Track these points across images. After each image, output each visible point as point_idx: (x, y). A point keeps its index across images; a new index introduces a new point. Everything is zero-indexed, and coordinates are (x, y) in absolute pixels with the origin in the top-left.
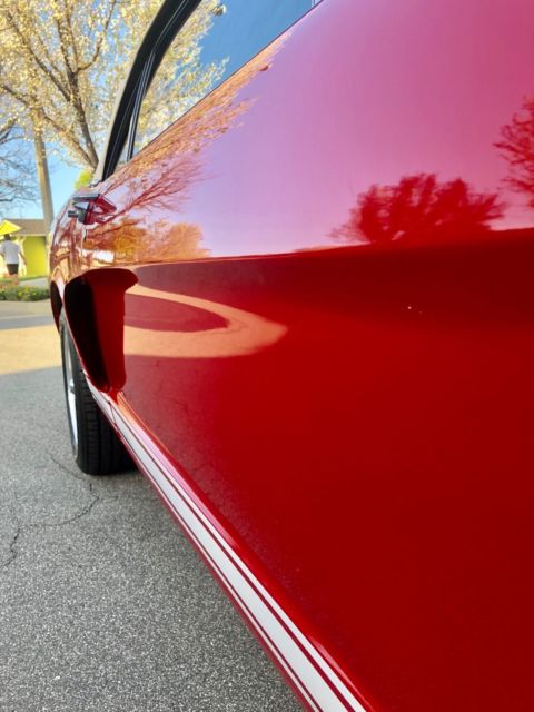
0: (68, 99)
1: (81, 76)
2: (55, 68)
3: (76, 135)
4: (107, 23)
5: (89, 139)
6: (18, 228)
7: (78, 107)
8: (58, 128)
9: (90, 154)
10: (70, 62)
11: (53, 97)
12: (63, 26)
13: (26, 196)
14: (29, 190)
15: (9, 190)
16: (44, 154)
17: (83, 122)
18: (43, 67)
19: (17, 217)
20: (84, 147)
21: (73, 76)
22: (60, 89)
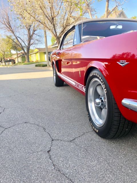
0: (52, 24)
1: (55, 18)
2: (49, 16)
3: (53, 30)
4: (60, 7)
5: (55, 32)
6: (38, 50)
7: (54, 25)
8: (49, 29)
9: (56, 35)
10: (52, 16)
11: (49, 23)
12: (51, 8)
13: (41, 43)
14: (41, 41)
15: (37, 41)
16: (46, 35)
17: (54, 28)
18: (47, 17)
19: (39, 48)
20: (55, 33)
21: (53, 19)
22: (50, 21)
